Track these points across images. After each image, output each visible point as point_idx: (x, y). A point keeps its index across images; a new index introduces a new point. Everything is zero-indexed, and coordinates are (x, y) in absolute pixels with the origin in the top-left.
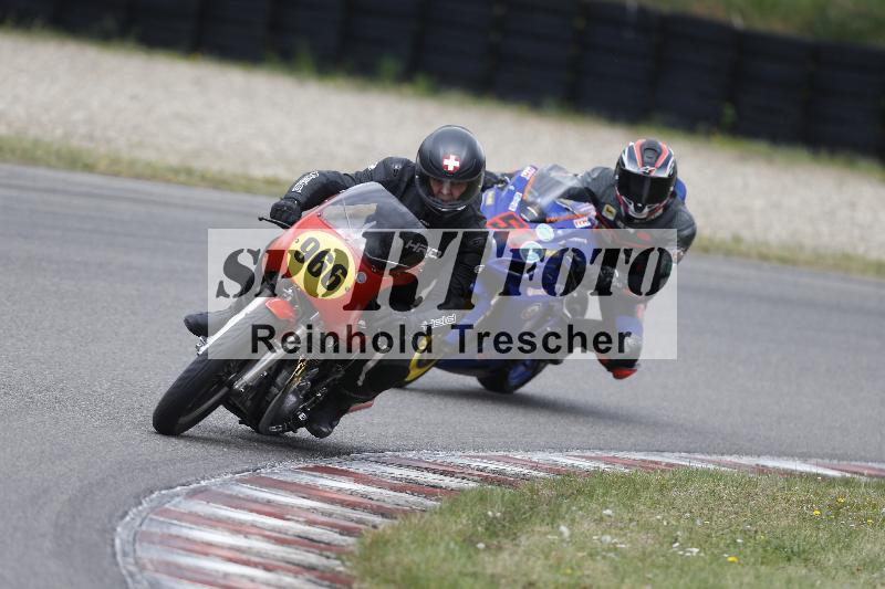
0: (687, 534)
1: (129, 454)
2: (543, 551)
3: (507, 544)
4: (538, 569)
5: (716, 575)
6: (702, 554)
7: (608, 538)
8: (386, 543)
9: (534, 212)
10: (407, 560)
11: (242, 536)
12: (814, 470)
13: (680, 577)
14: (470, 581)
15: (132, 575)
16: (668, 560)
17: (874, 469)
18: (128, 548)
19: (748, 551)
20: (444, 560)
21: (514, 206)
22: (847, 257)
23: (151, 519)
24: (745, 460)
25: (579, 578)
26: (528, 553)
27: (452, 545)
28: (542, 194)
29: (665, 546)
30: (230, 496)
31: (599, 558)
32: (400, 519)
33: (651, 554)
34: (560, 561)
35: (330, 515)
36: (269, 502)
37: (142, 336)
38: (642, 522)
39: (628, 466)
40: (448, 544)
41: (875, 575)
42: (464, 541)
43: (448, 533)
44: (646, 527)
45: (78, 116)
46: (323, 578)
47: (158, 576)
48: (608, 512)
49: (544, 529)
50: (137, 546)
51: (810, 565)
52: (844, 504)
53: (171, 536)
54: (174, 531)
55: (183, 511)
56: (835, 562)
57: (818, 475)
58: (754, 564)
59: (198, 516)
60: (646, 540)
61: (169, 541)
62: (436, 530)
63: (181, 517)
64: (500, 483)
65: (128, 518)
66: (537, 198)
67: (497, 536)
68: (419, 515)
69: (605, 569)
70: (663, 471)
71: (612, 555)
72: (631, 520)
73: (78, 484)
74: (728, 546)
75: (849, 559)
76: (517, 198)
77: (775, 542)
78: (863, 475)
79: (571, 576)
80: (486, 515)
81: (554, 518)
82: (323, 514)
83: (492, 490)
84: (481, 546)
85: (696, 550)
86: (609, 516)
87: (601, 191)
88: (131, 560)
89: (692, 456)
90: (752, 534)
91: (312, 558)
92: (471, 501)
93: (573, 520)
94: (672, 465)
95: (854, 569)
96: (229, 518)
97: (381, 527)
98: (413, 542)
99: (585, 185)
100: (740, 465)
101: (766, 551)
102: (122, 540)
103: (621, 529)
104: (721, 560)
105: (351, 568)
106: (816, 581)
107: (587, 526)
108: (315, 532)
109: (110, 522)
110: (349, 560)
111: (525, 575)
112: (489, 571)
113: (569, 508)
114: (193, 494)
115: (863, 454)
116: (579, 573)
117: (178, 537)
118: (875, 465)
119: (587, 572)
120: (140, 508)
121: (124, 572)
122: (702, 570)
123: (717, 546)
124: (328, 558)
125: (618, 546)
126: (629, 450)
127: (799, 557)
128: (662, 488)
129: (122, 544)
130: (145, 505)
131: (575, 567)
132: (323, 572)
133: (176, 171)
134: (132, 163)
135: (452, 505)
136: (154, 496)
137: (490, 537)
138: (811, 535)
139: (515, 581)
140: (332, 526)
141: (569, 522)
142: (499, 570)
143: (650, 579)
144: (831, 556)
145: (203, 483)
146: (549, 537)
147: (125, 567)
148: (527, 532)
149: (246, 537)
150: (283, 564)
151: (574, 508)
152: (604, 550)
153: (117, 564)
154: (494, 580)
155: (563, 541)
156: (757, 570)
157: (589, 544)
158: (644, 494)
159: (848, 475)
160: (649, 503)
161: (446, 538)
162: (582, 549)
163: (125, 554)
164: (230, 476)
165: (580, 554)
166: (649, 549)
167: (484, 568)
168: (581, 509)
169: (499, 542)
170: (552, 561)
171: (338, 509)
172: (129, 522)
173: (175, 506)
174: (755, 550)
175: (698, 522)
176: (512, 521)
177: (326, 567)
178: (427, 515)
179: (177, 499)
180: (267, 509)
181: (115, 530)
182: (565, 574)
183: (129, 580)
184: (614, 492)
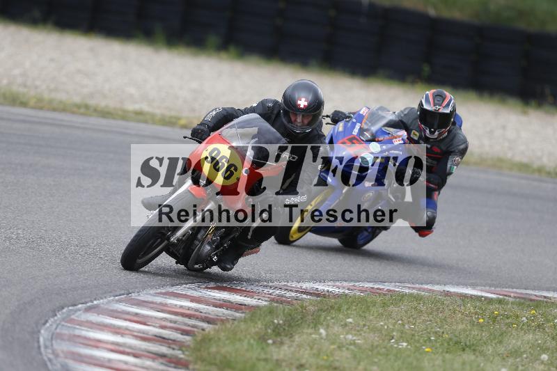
0: (399, 334)
1: (49, 284)
2: (309, 345)
3: (286, 340)
4: (306, 356)
5: (418, 360)
6: (409, 347)
7: (350, 337)
8: (210, 340)
9: (368, 135)
10: (223, 351)
11: (119, 336)
12: (479, 293)
13: (395, 361)
14: (262, 363)
15: (50, 360)
16: (387, 350)
17: (516, 293)
18: (48, 343)
19: (438, 345)
20: (247, 350)
21: (356, 131)
22: (500, 160)
23: (63, 325)
24: (437, 288)
25: (332, 361)
26: (299, 346)
27: (252, 341)
28: (373, 124)
29: (386, 341)
30: (112, 311)
31: (344, 349)
32: (219, 325)
33: (377, 346)
34: (319, 351)
35: (175, 322)
36: (137, 314)
37: (57, 210)
38: (371, 327)
39: (362, 291)
40: (249, 341)
41: (518, 360)
42: (259, 338)
43: (249, 334)
44: (374, 330)
45: (17, 72)
46: (170, 361)
47: (67, 361)
48: (350, 320)
49: (310, 331)
50: (54, 342)
51: (477, 353)
52: (498, 315)
53: (75, 336)
54: (77, 332)
55: (82, 319)
56: (493, 352)
57: (482, 297)
58: (442, 352)
59: (92, 323)
60: (375, 338)
61: (74, 339)
62: (242, 331)
63: (81, 324)
64: (282, 302)
65: (48, 325)
66: (370, 126)
67: (280, 335)
68: (231, 322)
69: (349, 356)
70: (385, 295)
71: (352, 347)
72: (364, 325)
73: (16, 303)
74: (425, 342)
75: (501, 349)
76: (358, 126)
77: (455, 339)
78: (510, 296)
79: (326, 360)
80: (273, 322)
81: (316, 324)
82: (171, 321)
83: (277, 307)
84: (270, 341)
85: (405, 344)
86: (351, 323)
87: (410, 122)
88: (50, 351)
89: (402, 285)
90: (441, 334)
91: (164, 349)
92: (264, 313)
93: (328, 326)
94: (390, 291)
95: (505, 356)
96: (111, 325)
97: (207, 330)
98: (227, 339)
99: (400, 118)
100: (433, 291)
101: (449, 345)
102: (44, 338)
103: (358, 331)
104: (421, 351)
105: (188, 356)
106: (480, 363)
107: (337, 329)
108: (165, 333)
109: (37, 326)
110: (187, 350)
111: (298, 360)
112: (275, 357)
113: (325, 318)
114: (88, 310)
115: (510, 283)
116: (331, 359)
117: (79, 336)
118: (518, 291)
119: (337, 358)
120: (56, 318)
121: (46, 358)
122: (409, 356)
123: (418, 341)
124: (174, 349)
125: (357, 341)
126: (363, 281)
127: (470, 348)
128: (384, 305)
129: (44, 340)
130: (59, 316)
131: (329, 354)
132: (170, 358)
133: (78, 106)
134: (51, 101)
135: (252, 316)
136: (64, 310)
137: (276, 336)
138: (478, 335)
139: (291, 364)
140: (177, 329)
141: (325, 327)
142: (281, 356)
143: (376, 362)
144: (490, 348)
145: (95, 302)
146: (313, 336)
147: (46, 356)
148: (299, 333)
149: (122, 336)
150: (145, 353)
151: (329, 318)
152: (347, 344)
153: (41, 354)
154: (278, 363)
155: (322, 338)
156: (444, 357)
157: (338, 341)
158: (373, 309)
159: (501, 297)
160: (376, 315)
161: (248, 336)
162: (333, 343)
163: (46, 347)
164: (112, 298)
165: (332, 347)
166: (376, 344)
167: (272, 356)
168: (333, 318)
169: (281, 339)
170: (315, 351)
171: (179, 318)
172: (48, 327)
173: (77, 317)
174: (442, 344)
175: (407, 326)
176: (290, 326)
177: (173, 355)
178: (236, 323)
179: (79, 313)
180: (135, 319)
181: (39, 332)
182: (323, 359)
183: (49, 364)
184: (354, 308)
